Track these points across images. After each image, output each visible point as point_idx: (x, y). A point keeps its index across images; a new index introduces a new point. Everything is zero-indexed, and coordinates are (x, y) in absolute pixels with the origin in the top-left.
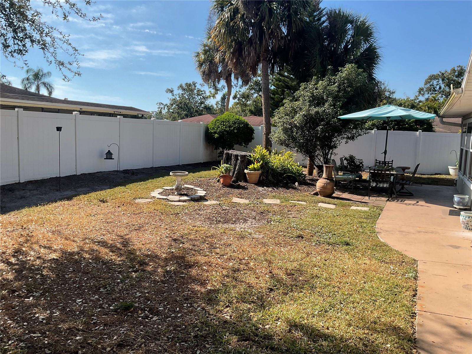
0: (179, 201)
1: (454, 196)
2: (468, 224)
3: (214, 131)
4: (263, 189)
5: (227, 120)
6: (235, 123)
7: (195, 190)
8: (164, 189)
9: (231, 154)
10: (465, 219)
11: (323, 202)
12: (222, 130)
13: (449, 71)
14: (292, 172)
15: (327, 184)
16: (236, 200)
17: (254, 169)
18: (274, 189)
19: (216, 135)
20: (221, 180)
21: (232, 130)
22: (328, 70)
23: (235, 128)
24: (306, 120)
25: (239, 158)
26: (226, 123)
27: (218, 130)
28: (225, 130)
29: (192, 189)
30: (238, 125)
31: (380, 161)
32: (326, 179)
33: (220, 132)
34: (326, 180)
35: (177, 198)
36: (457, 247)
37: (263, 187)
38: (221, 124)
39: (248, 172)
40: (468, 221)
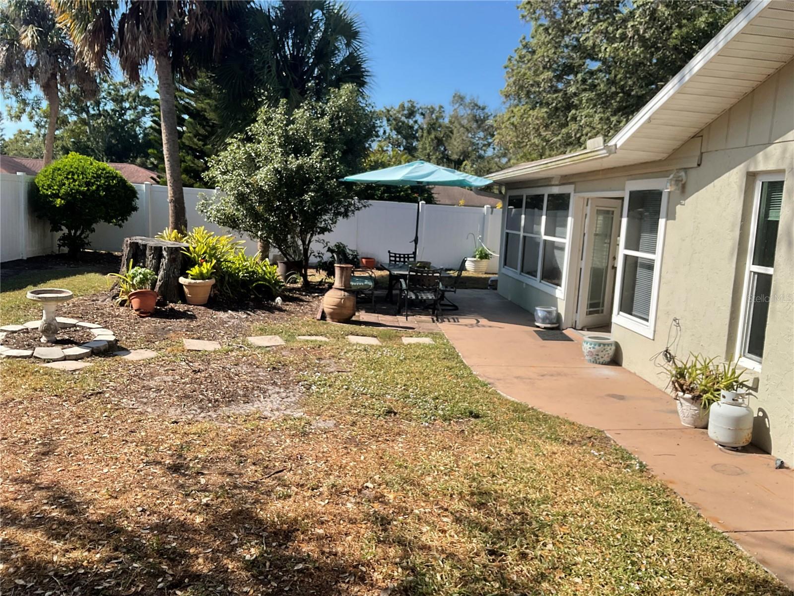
0: (65, 358)
1: (537, 308)
2: (598, 355)
3: (52, 193)
4: (227, 315)
5: (80, 169)
6: (99, 176)
7: (83, 328)
8: (5, 331)
9: (145, 246)
10: (593, 348)
11: (352, 334)
12: (71, 190)
13: (397, 108)
14: (265, 280)
15: (345, 299)
16: (191, 344)
17: (201, 276)
18: (249, 314)
19: (58, 202)
20: (135, 303)
21: (93, 191)
22: (308, 89)
23: (98, 186)
24: (280, 180)
25: (165, 253)
26: (78, 176)
27: (62, 191)
28: (77, 190)
29: (75, 326)
30: (106, 182)
31: (395, 254)
32: (341, 290)
33: (67, 194)
34: (343, 292)
35: (57, 351)
36: (621, 398)
37: (225, 311)
38: (68, 179)
39: (189, 283)
40: (598, 351)
